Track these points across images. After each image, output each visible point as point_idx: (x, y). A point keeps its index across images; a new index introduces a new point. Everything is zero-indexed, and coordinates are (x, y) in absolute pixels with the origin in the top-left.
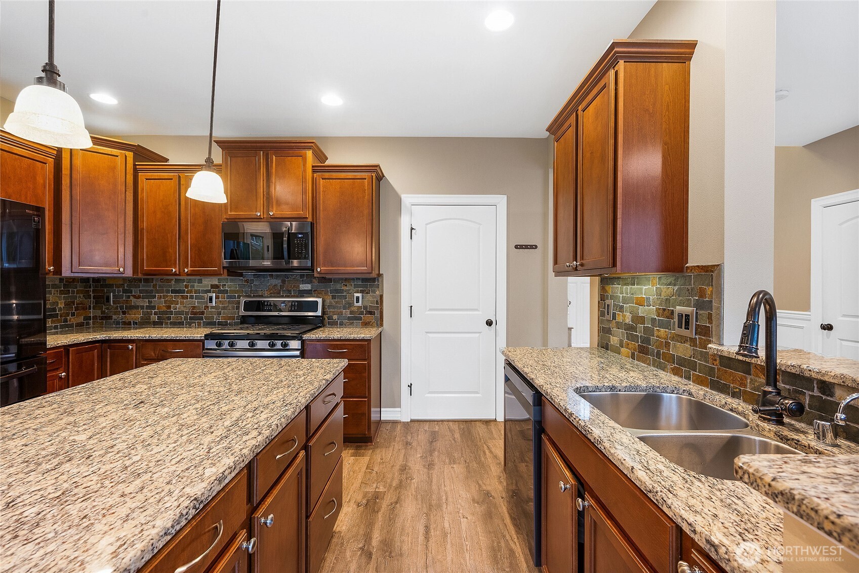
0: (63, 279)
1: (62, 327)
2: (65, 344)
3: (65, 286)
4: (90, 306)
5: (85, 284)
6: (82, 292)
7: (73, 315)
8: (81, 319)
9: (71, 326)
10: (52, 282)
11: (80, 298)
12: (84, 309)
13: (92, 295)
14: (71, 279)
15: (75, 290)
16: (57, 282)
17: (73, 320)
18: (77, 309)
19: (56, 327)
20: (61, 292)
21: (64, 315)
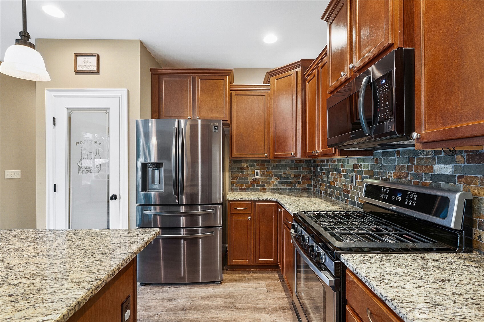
0: (294, 161)
1: (293, 189)
2: (251, 200)
3: (295, 165)
4: (311, 178)
5: (308, 164)
6: (306, 168)
7: (300, 182)
8: (305, 186)
9: (299, 189)
10: (287, 162)
11: (305, 173)
12: (308, 179)
13: (313, 171)
14: (298, 161)
15: (302, 167)
16: (290, 163)
17: (301, 186)
18: (302, 179)
19: (289, 189)
20: (293, 169)
21: (294, 182)
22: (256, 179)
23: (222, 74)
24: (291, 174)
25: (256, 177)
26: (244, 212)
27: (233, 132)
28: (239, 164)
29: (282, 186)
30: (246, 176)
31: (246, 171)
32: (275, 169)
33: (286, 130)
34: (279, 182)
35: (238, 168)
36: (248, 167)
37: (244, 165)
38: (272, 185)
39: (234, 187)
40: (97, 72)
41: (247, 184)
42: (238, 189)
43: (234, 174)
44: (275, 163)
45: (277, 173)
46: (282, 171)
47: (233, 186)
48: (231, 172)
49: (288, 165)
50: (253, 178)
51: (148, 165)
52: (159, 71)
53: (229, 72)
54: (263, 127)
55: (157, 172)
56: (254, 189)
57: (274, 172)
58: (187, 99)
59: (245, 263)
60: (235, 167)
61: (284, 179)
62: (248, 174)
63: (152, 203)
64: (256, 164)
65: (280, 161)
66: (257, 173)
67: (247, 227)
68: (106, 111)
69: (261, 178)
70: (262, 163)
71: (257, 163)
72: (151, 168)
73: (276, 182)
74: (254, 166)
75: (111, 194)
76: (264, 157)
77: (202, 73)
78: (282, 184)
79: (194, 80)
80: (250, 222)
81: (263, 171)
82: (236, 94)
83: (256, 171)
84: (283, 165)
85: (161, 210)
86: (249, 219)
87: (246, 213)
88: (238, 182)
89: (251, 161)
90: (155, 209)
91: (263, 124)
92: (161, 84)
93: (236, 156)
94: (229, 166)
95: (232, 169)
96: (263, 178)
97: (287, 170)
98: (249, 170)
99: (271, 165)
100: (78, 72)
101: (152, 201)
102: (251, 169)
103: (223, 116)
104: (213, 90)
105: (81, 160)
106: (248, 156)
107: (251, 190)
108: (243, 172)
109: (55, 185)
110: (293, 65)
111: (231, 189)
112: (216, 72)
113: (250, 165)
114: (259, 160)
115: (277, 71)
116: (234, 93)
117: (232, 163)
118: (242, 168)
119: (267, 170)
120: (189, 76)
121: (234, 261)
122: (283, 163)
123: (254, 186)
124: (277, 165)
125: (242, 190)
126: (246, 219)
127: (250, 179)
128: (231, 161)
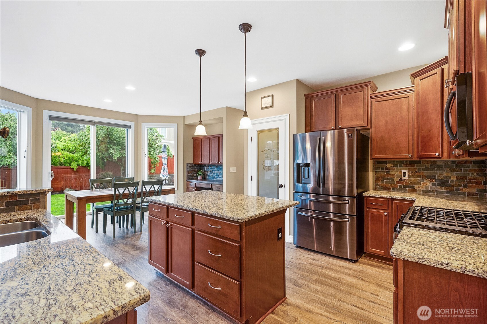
0: (455, 162)
1: (453, 193)
2: (387, 197)
3: (457, 166)
5: (478, 166)
6: (475, 170)
7: (465, 186)
8: (474, 191)
9: (464, 194)
11: (473, 175)
12: (478, 183)
15: (468, 169)
16: (449, 163)
18: (469, 183)
19: (448, 193)
20: (453, 170)
21: (456, 185)
22: (403, 180)
23: (362, 86)
24: (451, 176)
25: (403, 178)
26: (380, 208)
27: (374, 136)
28: (383, 165)
29: (438, 188)
30: (392, 176)
31: (392, 172)
32: (427, 170)
33: (430, 131)
34: (433, 184)
35: (382, 169)
36: (394, 167)
37: (389, 166)
38: (424, 187)
39: (379, 186)
40: (273, 106)
41: (393, 185)
42: (382, 189)
43: (379, 174)
44: (427, 163)
45: (431, 174)
46: (438, 172)
47: (377, 185)
48: (375, 172)
49: (447, 166)
50: (399, 178)
51: (301, 165)
52: (310, 95)
53: (368, 83)
54: (407, 128)
55: (306, 170)
56: (401, 190)
57: (426, 173)
58: (331, 113)
59: (382, 254)
60: (380, 168)
61: (441, 181)
62: (394, 175)
63: (308, 191)
64: (403, 164)
65: (435, 162)
66: (405, 174)
67: (384, 221)
68: (277, 129)
69: (410, 179)
70: (410, 163)
71: (405, 164)
72: (303, 167)
73: (429, 184)
74: (401, 166)
75: (279, 184)
76: (408, 157)
77: (343, 90)
78: (438, 187)
79: (336, 97)
80: (386, 218)
81: (412, 172)
82: (376, 101)
83: (403, 171)
84: (438, 166)
85: (314, 197)
86: (386, 215)
87: (383, 208)
88: (383, 182)
89: (397, 161)
90: (310, 196)
91: (407, 125)
92: (312, 105)
93: (376, 158)
94: (373, 166)
95: (376, 169)
96: (412, 179)
97: (444, 171)
98: (396, 170)
99: (423, 166)
100: (263, 108)
101: (308, 190)
102: (397, 170)
103: (363, 123)
104: (353, 102)
105: (264, 162)
106: (390, 157)
107: (397, 190)
108: (388, 172)
109: (252, 176)
110: (438, 64)
111: (375, 188)
112: (356, 86)
113: (396, 166)
114: (407, 161)
115: (420, 72)
116: (374, 100)
117: (376, 164)
118: (387, 169)
119: (417, 171)
120: (332, 94)
121: (370, 249)
122: (438, 163)
123: (401, 187)
124: (431, 166)
125: (387, 189)
126: (382, 214)
127: (396, 179)
128: (375, 162)
